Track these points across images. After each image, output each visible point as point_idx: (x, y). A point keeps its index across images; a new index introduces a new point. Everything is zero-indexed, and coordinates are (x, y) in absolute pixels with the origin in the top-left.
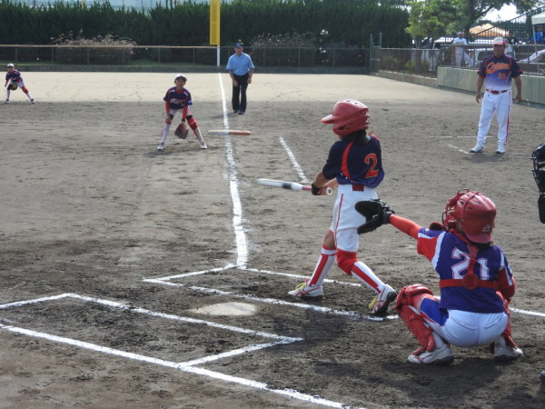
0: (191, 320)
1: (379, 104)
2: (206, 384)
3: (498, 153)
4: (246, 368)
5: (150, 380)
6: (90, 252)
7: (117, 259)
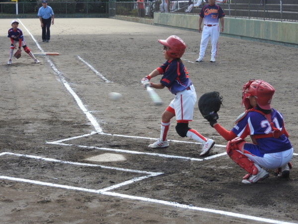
0: (89, 165)
1: (125, 35)
2: (121, 201)
3: (211, 62)
4: (140, 191)
5: (86, 200)
6: (3, 127)
7: (23, 131)
